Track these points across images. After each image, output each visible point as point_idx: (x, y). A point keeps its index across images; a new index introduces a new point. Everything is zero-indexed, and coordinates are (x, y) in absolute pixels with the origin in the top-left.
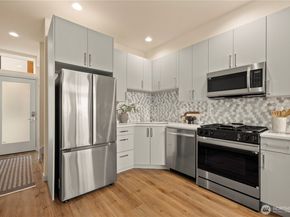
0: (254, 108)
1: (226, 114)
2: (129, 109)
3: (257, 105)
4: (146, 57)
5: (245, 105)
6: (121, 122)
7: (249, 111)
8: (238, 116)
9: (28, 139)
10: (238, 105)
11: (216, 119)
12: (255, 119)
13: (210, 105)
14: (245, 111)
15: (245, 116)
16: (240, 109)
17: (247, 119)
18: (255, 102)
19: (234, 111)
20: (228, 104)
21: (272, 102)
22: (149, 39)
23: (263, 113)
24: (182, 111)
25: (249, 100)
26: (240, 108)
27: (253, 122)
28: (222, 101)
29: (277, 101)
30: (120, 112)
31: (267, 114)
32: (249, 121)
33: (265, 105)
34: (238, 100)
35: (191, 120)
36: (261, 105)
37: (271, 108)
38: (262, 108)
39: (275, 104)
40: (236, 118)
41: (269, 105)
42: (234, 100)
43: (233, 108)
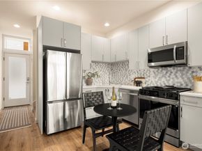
0: (182, 75)
1: (163, 79)
2: (93, 75)
3: (184, 72)
4: (106, 37)
5: (176, 72)
6: (87, 84)
7: (179, 77)
8: (172, 80)
9: (25, 97)
10: (171, 72)
11: (156, 83)
12: (183, 83)
13: (152, 73)
14: (176, 76)
15: (176, 80)
16: (173, 76)
17: (178, 83)
18: (183, 70)
19: (169, 77)
20: (164, 72)
21: (195, 70)
22: (107, 25)
23: (188, 78)
24: (133, 77)
25: (179, 68)
26: (173, 74)
27: (182, 85)
28: (160, 69)
29: (198, 70)
30: (86, 78)
31: (191, 79)
32: (179, 84)
33: (190, 72)
34: (171, 69)
35: (138, 83)
36: (187, 72)
37: (194, 74)
38: (188, 74)
39: (197, 72)
40: (170, 82)
41: (193, 72)
42: (169, 69)
43: (168, 75)
